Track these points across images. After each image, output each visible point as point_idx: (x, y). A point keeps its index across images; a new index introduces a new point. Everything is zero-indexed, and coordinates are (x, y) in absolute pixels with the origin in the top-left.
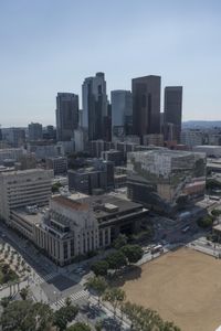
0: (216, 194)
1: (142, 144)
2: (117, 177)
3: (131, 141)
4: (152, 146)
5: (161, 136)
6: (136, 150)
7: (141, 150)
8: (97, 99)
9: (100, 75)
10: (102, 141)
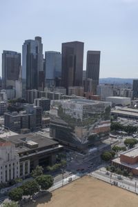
0: (119, 134)
2: (44, 119)
3: (59, 92)
4: (74, 96)
5: (82, 88)
6: (62, 98)
7: (65, 98)
8: (35, 57)
9: (39, 39)
10: (36, 91)
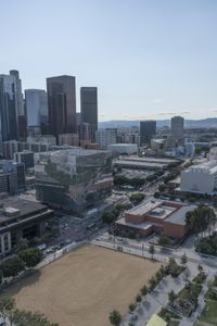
0: (123, 190)
1: (57, 144)
2: (28, 178)
3: (46, 141)
4: (66, 146)
5: (76, 136)
6: (50, 149)
7: (55, 149)
8: (11, 98)
9: (15, 73)
10: (15, 142)
